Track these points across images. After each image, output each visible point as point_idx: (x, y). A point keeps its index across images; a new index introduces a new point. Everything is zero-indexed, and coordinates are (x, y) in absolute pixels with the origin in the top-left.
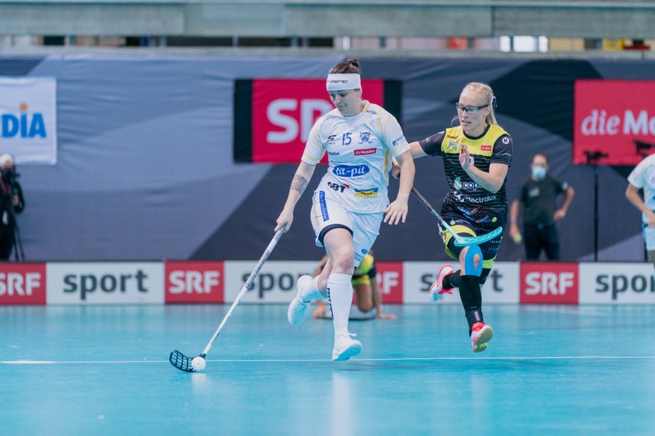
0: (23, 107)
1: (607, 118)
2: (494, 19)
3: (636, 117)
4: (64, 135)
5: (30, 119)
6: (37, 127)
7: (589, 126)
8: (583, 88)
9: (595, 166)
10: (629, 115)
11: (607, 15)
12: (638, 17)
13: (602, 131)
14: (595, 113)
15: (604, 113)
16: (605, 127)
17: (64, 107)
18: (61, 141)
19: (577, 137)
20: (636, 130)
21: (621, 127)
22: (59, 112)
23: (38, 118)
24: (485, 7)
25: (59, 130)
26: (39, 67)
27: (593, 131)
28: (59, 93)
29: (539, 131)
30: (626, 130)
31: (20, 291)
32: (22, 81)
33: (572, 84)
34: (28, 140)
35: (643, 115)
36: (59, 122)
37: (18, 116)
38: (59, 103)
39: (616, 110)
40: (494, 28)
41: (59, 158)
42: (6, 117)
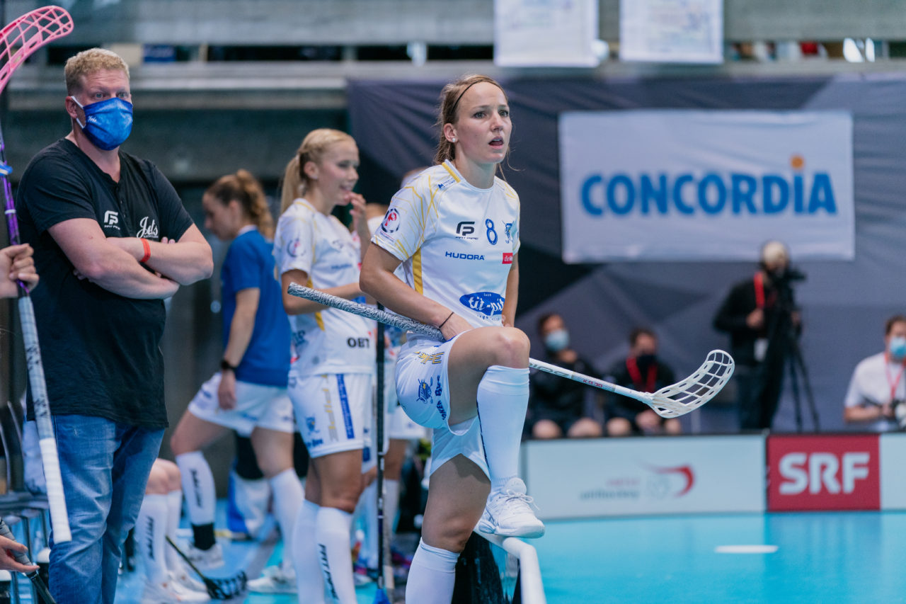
0: (797, 162)
4: (866, 209)
5: (808, 183)
6: (822, 196)
17: (865, 162)
18: (861, 219)
22: (857, 169)
23: (822, 180)
25: (857, 200)
26: (824, 95)
28: (857, 137)
31: (833, 487)
32: (794, 118)
34: (806, 219)
36: (857, 186)
37: (789, 177)
38: (857, 155)
41: (858, 248)
42: (768, 181)
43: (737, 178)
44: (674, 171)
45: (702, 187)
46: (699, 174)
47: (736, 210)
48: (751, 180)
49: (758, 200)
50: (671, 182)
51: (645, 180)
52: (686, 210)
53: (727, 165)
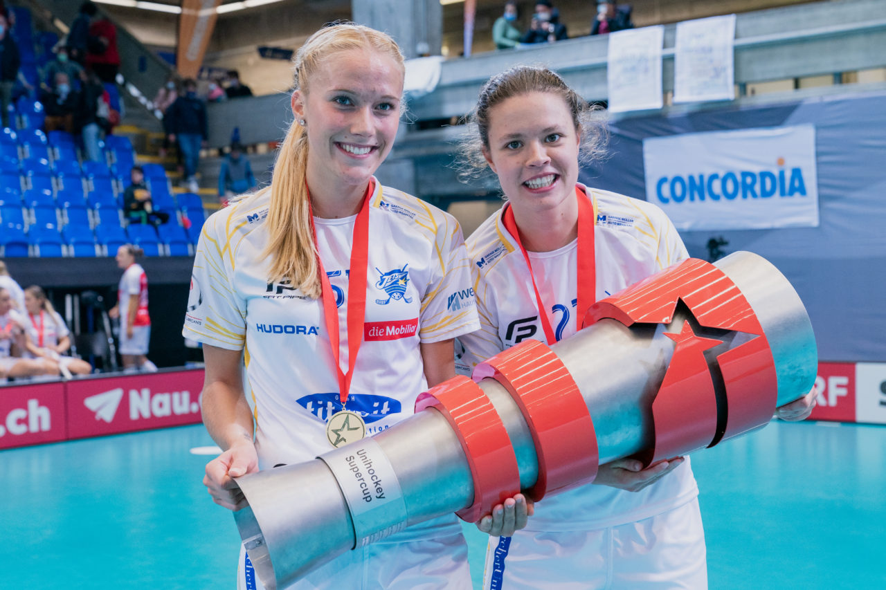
0: (781, 162)
4: (826, 192)
5: (788, 175)
6: (797, 184)
17: (823, 158)
18: (822, 199)
22: (818, 164)
23: (797, 172)
25: (819, 186)
32: (779, 131)
34: (787, 200)
36: (819, 176)
37: (776, 172)
38: (818, 154)
41: (821, 218)
42: (764, 175)
43: (745, 174)
44: (708, 172)
45: (724, 181)
46: (722, 174)
47: (745, 196)
48: (752, 175)
49: (757, 188)
50: (706, 179)
51: (691, 178)
52: (715, 198)
53: (739, 167)
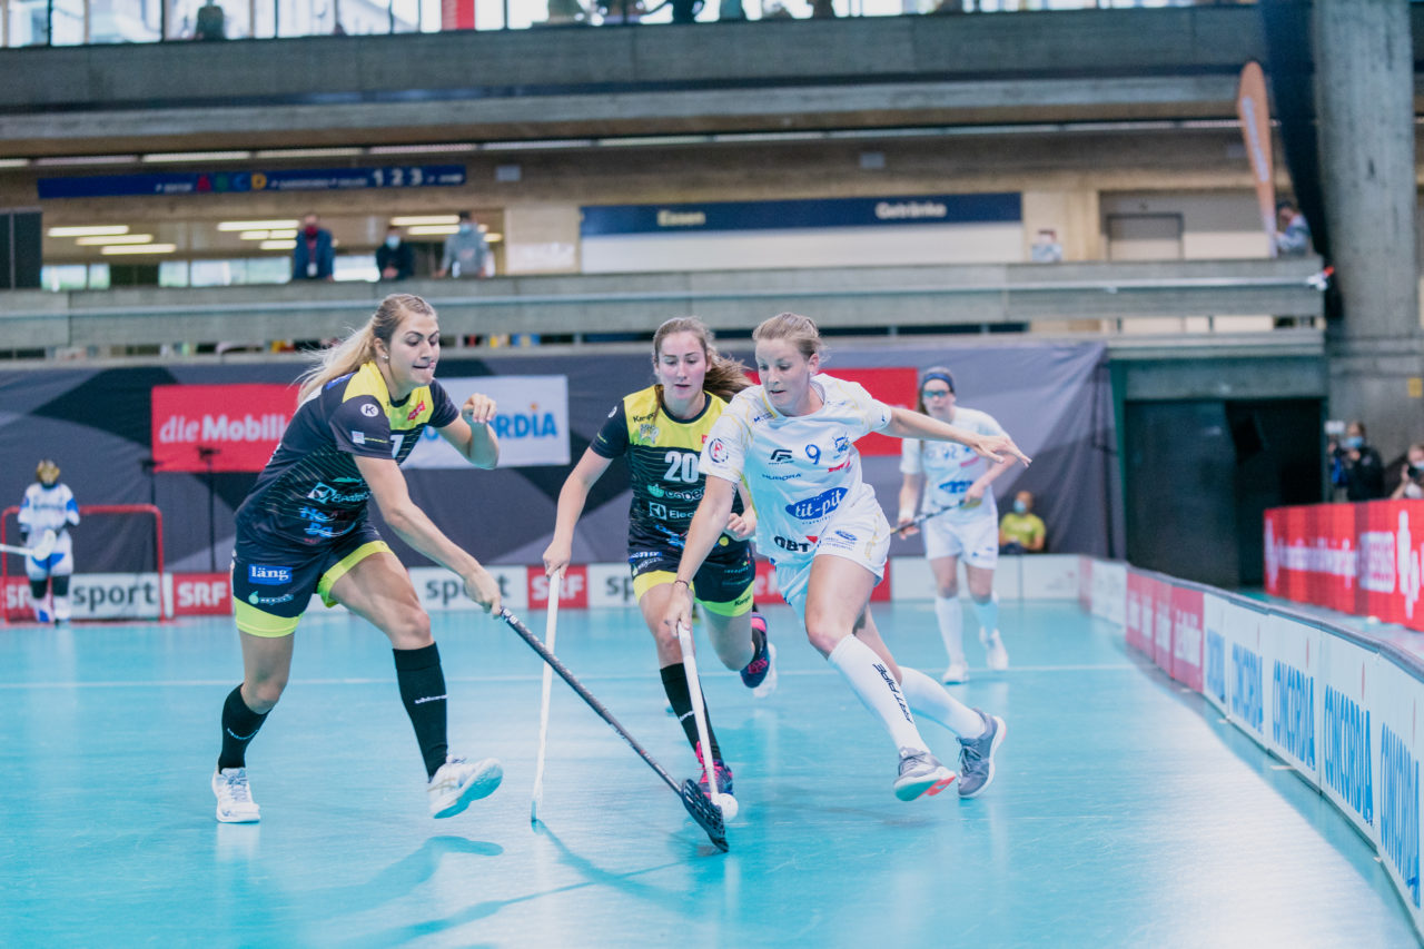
1: (186, 423)
2: (71, 328)
3: (215, 420)
7: (168, 433)
8: (160, 395)
9: (152, 475)
10: (208, 421)
11: (186, 320)
12: (217, 320)
13: (180, 437)
14: (173, 420)
15: (183, 419)
16: (184, 433)
19: (155, 444)
20: (215, 436)
21: (200, 433)
24: (61, 317)
27: (172, 438)
29: (116, 440)
30: (206, 436)
33: (149, 390)
35: (223, 420)
39: (195, 415)
40: (71, 338)
